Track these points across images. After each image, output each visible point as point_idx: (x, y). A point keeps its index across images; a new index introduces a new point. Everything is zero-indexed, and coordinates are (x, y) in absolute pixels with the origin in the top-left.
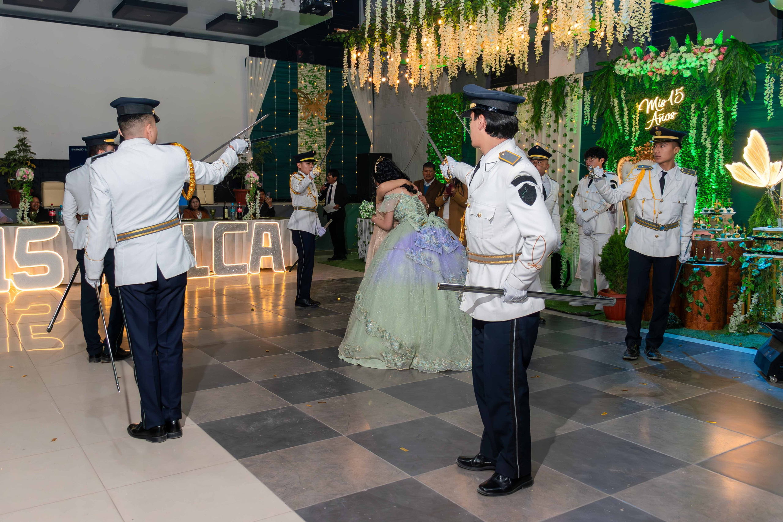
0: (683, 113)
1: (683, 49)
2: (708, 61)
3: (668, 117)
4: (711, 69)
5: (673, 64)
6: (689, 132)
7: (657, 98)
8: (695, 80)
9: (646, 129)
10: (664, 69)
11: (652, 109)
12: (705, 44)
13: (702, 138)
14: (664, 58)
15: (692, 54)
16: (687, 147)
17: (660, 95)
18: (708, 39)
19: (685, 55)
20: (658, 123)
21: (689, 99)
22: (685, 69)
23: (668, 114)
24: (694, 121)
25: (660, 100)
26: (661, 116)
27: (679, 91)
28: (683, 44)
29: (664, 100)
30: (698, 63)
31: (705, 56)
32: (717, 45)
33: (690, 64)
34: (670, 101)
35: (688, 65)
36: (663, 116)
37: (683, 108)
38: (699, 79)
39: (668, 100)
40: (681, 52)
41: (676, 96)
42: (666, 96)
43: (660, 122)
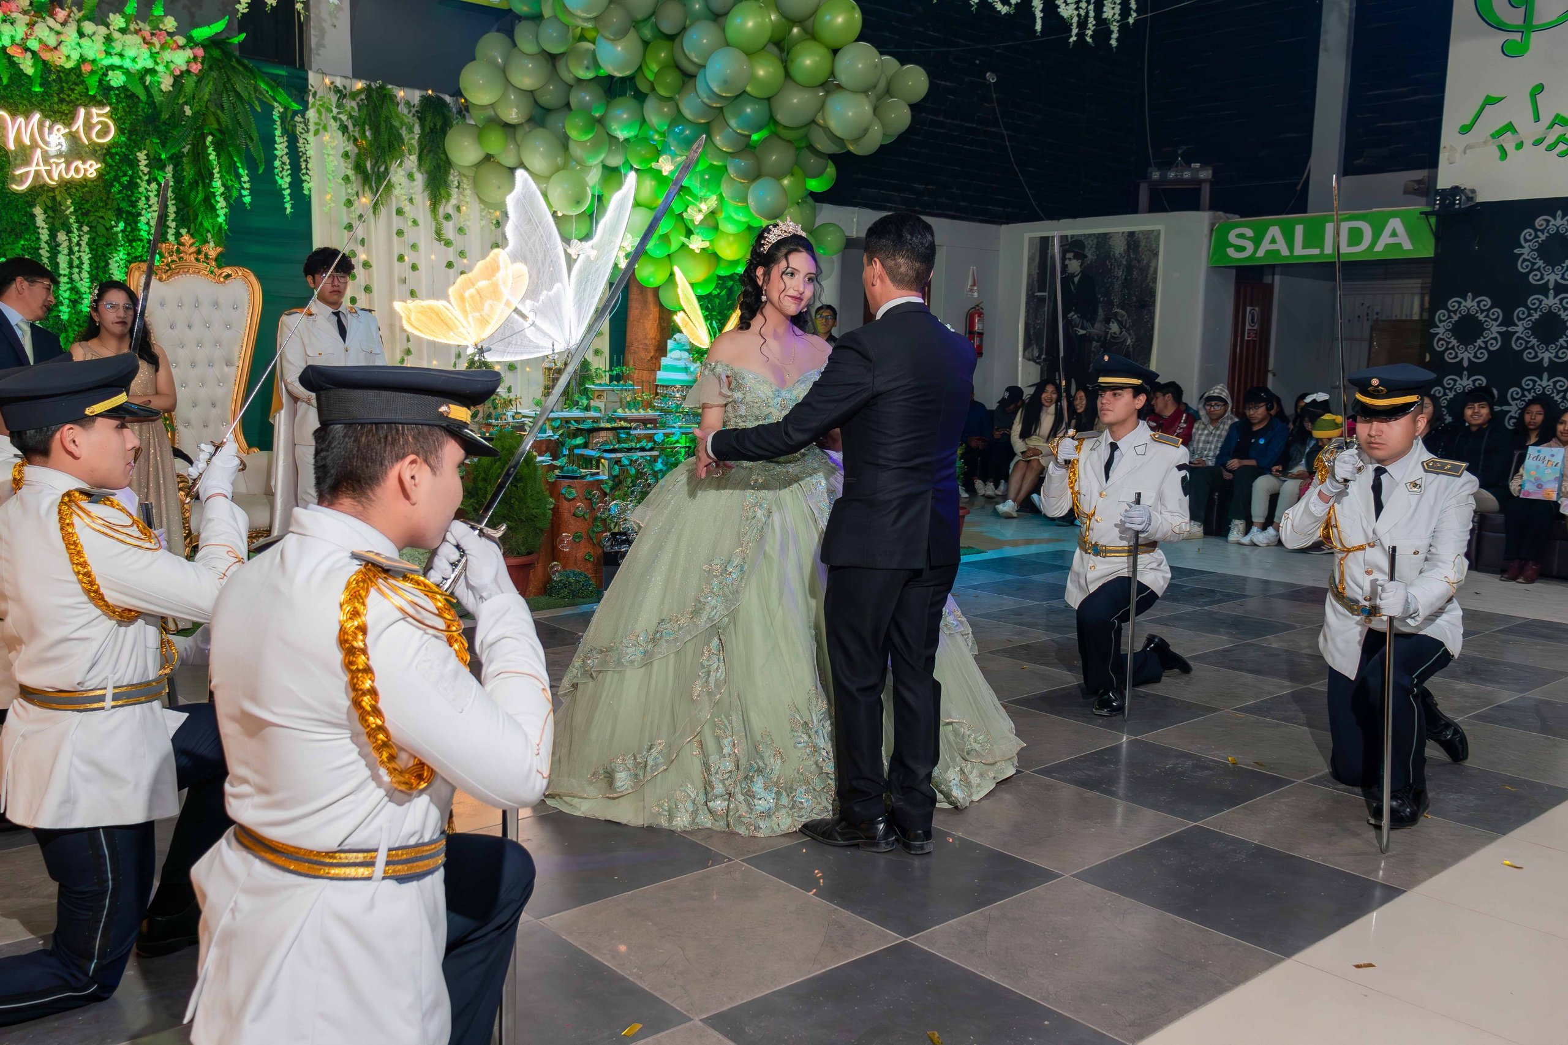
0: (111, 166)
1: (117, 21)
2: (172, 66)
3: (77, 170)
4: (166, 84)
5: (93, 49)
6: (140, 215)
7: (37, 117)
8: (132, 96)
9: (14, 187)
10: (64, 50)
11: (27, 142)
12: (161, 26)
13: (171, 231)
14: (64, 24)
15: (137, 39)
16: (132, 247)
17: (42, 111)
18: (169, 17)
19: (117, 35)
20: (51, 179)
21: (123, 139)
22: (112, 68)
23: (79, 163)
24: (148, 192)
25: (47, 123)
26: (58, 165)
27: (98, 115)
28: (120, 10)
29: (58, 126)
30: (150, 64)
31: (167, 55)
32: (190, 39)
33: (134, 60)
34: (77, 131)
35: (127, 64)
36: (63, 166)
37: (112, 156)
38: (143, 97)
39: (74, 129)
40: (111, 27)
41: (94, 125)
42: (68, 118)
43: (56, 177)
